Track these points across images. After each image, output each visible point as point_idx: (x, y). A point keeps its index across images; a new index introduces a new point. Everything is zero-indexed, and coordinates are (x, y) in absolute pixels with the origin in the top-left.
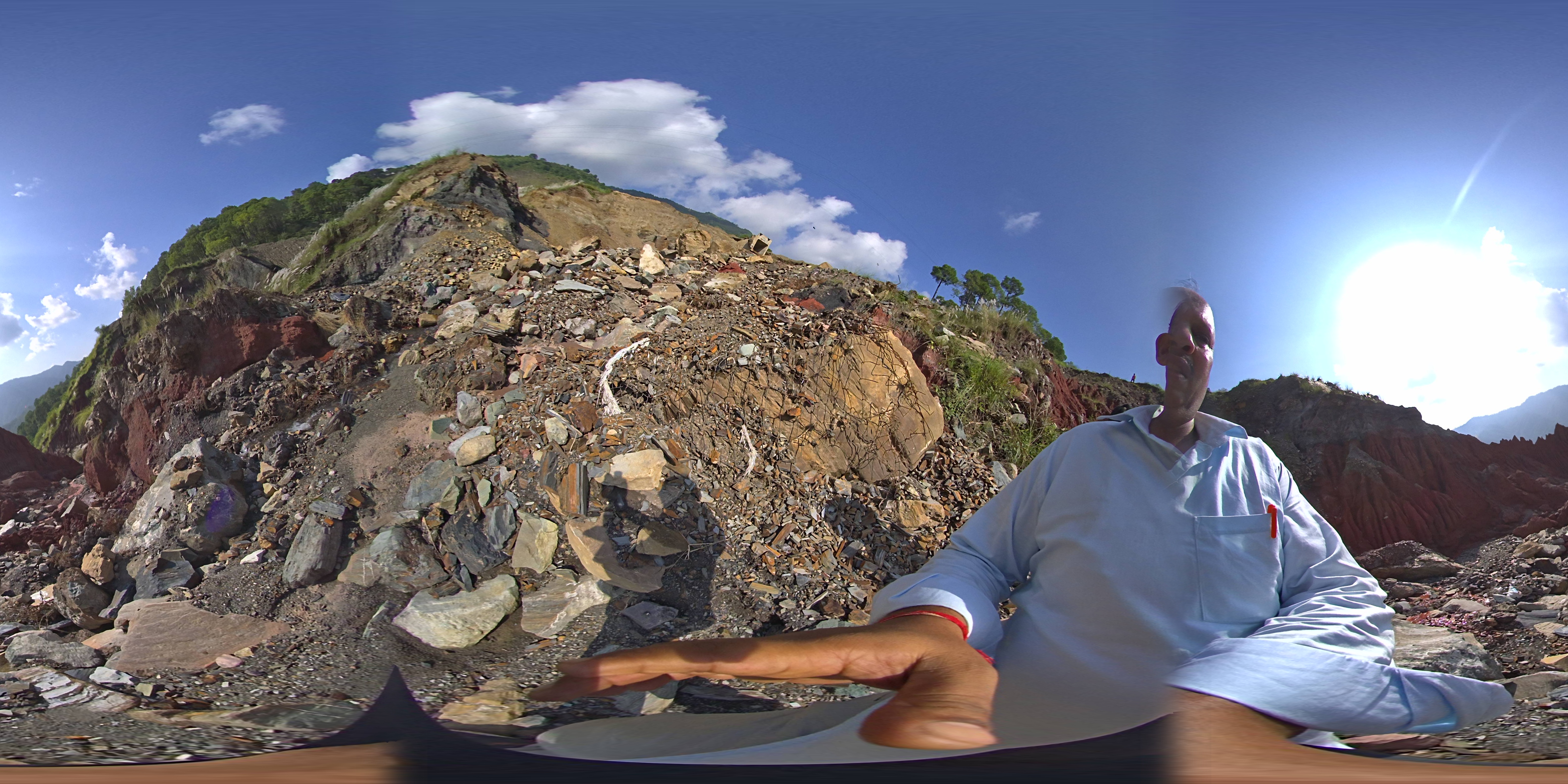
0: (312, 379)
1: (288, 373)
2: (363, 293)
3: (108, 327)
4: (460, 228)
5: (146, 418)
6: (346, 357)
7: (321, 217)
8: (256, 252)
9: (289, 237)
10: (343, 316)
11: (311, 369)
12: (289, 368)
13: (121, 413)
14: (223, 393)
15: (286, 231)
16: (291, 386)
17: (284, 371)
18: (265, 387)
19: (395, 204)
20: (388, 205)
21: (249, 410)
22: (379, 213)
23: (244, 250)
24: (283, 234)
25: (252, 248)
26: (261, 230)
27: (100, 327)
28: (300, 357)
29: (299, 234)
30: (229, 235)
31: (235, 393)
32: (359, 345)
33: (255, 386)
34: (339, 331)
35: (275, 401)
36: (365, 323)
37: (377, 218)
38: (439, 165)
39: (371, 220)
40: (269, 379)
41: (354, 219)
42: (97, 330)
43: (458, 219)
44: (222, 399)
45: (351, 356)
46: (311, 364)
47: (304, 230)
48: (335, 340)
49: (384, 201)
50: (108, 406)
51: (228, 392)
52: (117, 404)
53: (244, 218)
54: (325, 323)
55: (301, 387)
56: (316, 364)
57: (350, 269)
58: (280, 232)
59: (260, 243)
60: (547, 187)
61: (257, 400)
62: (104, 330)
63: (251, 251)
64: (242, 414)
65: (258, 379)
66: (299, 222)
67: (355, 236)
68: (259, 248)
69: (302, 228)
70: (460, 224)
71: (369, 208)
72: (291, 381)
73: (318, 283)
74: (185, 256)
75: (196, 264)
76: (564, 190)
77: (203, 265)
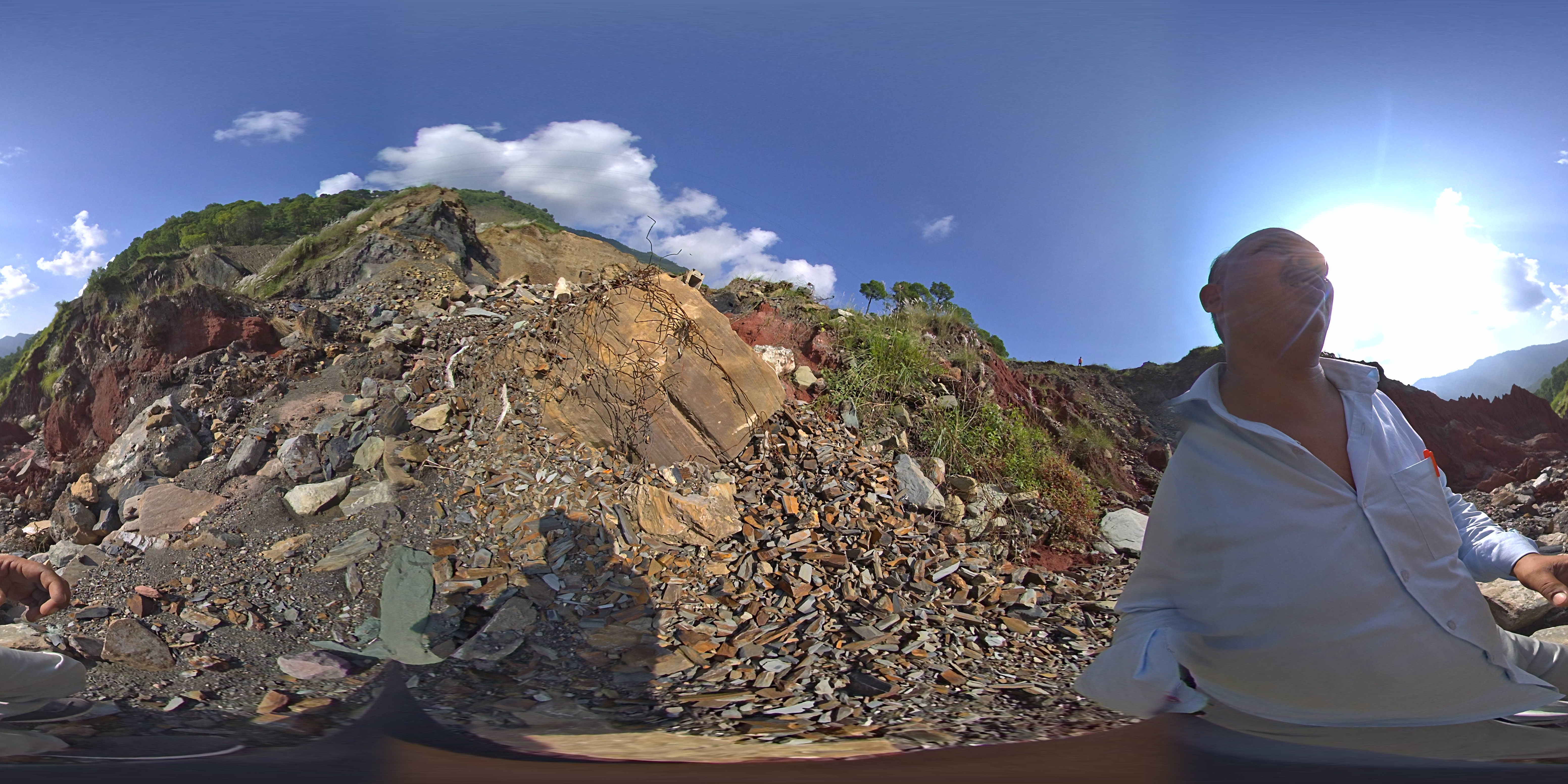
0: (262, 368)
1: (243, 361)
2: (318, 306)
3: (69, 303)
4: (416, 258)
5: (114, 384)
6: (292, 355)
7: (300, 229)
8: (229, 253)
9: (265, 243)
10: (296, 324)
11: (262, 361)
12: (244, 357)
13: (91, 378)
14: (187, 370)
15: (264, 236)
16: (244, 371)
17: (240, 359)
18: (223, 370)
19: (365, 229)
20: (360, 229)
21: (208, 385)
22: (350, 236)
23: (217, 250)
24: (260, 240)
25: (227, 248)
26: (239, 232)
27: (61, 302)
28: (256, 351)
29: (275, 241)
30: (207, 232)
31: (197, 370)
32: (304, 348)
33: (215, 367)
34: (291, 335)
35: (229, 380)
36: (313, 332)
37: (347, 241)
38: (413, 196)
39: (343, 240)
40: (227, 364)
41: (327, 237)
42: (57, 305)
43: (415, 250)
44: (186, 374)
45: (296, 355)
46: (263, 357)
47: (281, 238)
48: (286, 341)
49: (358, 225)
50: (78, 371)
51: (192, 369)
52: (87, 370)
53: (226, 218)
54: (280, 327)
55: (252, 372)
56: (267, 358)
57: (312, 284)
58: (257, 238)
59: (236, 245)
60: (504, 225)
61: (215, 378)
62: (65, 306)
63: (224, 252)
64: (201, 387)
65: (218, 362)
66: (278, 230)
67: (324, 255)
68: (234, 249)
69: (279, 236)
70: (417, 255)
71: (344, 229)
72: (245, 366)
73: (282, 292)
74: (158, 245)
75: (168, 254)
76: (518, 228)
77: (175, 257)
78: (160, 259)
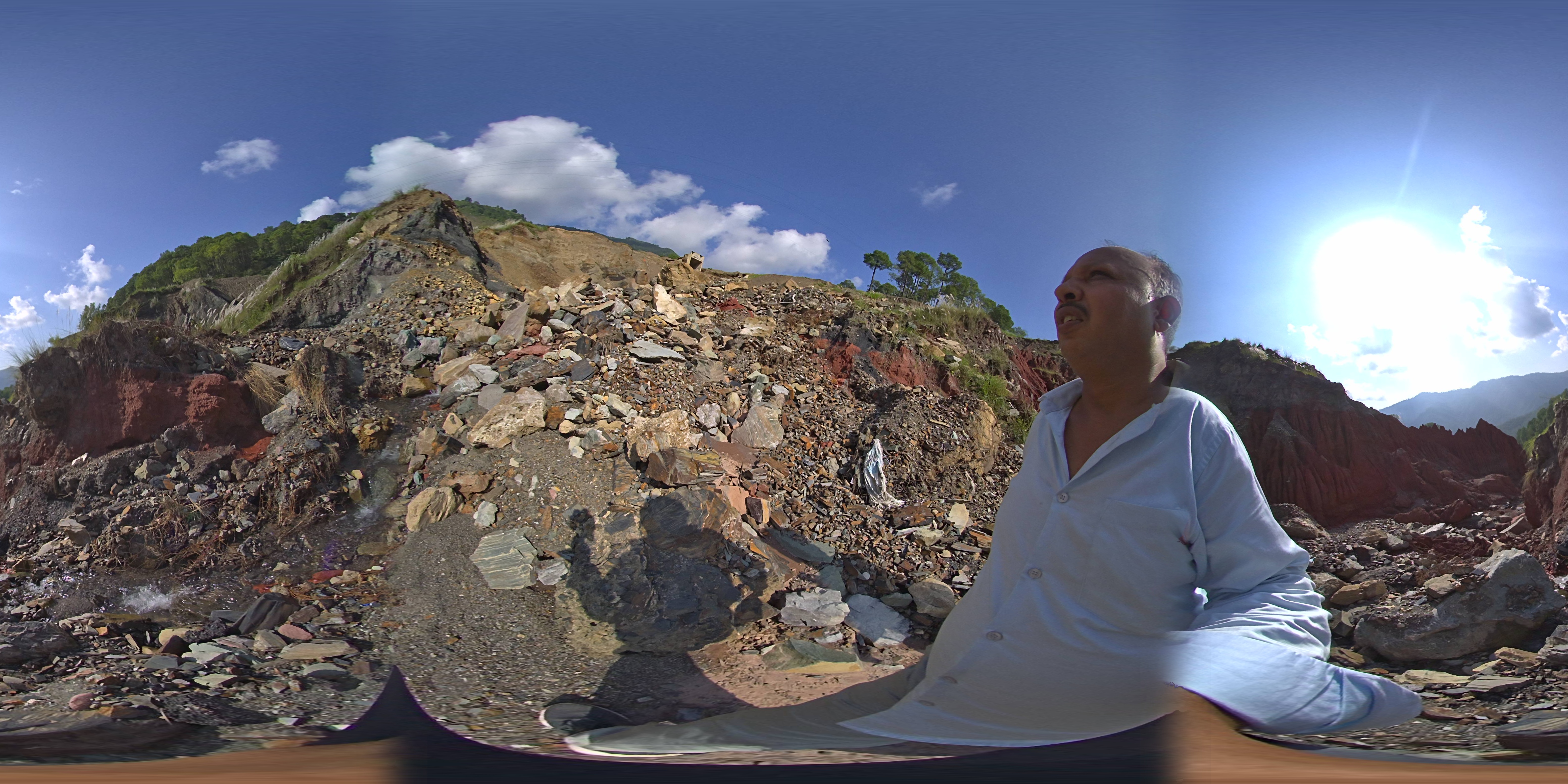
4: (429, 266)
8: (220, 285)
9: (254, 274)
15: (253, 267)
19: (358, 241)
20: (351, 242)
22: (342, 250)
23: (208, 282)
24: (249, 271)
25: (217, 280)
26: (230, 264)
29: (264, 271)
30: (198, 265)
37: (340, 256)
38: (402, 201)
39: (335, 257)
41: (316, 255)
43: (426, 257)
49: (348, 238)
53: (216, 250)
58: (246, 269)
59: (227, 276)
60: (492, 227)
63: (215, 284)
66: (266, 260)
67: (317, 274)
68: (224, 281)
69: (268, 266)
70: (429, 262)
71: (333, 244)
74: (153, 280)
75: (160, 290)
76: (507, 229)
77: (167, 292)
78: (151, 294)
